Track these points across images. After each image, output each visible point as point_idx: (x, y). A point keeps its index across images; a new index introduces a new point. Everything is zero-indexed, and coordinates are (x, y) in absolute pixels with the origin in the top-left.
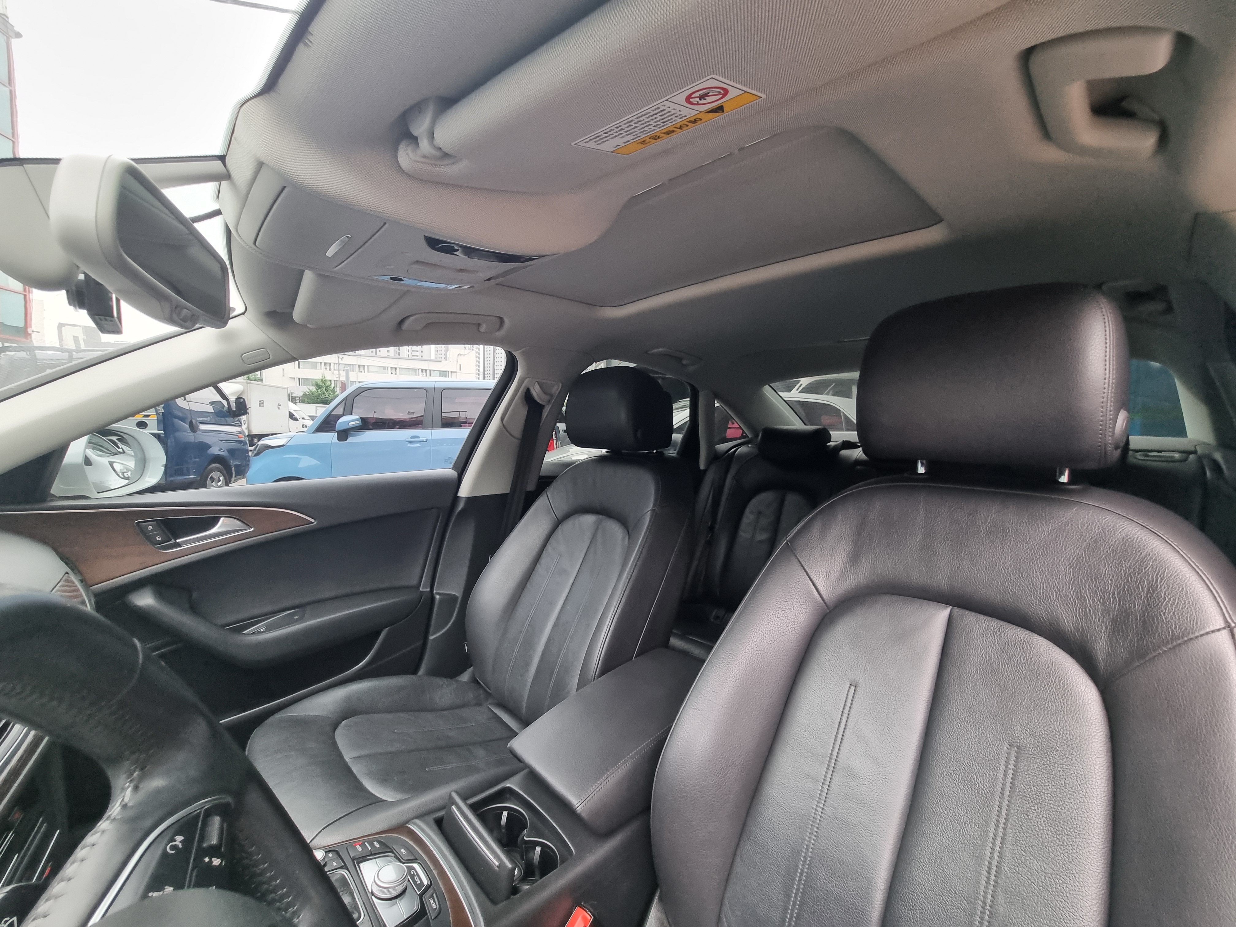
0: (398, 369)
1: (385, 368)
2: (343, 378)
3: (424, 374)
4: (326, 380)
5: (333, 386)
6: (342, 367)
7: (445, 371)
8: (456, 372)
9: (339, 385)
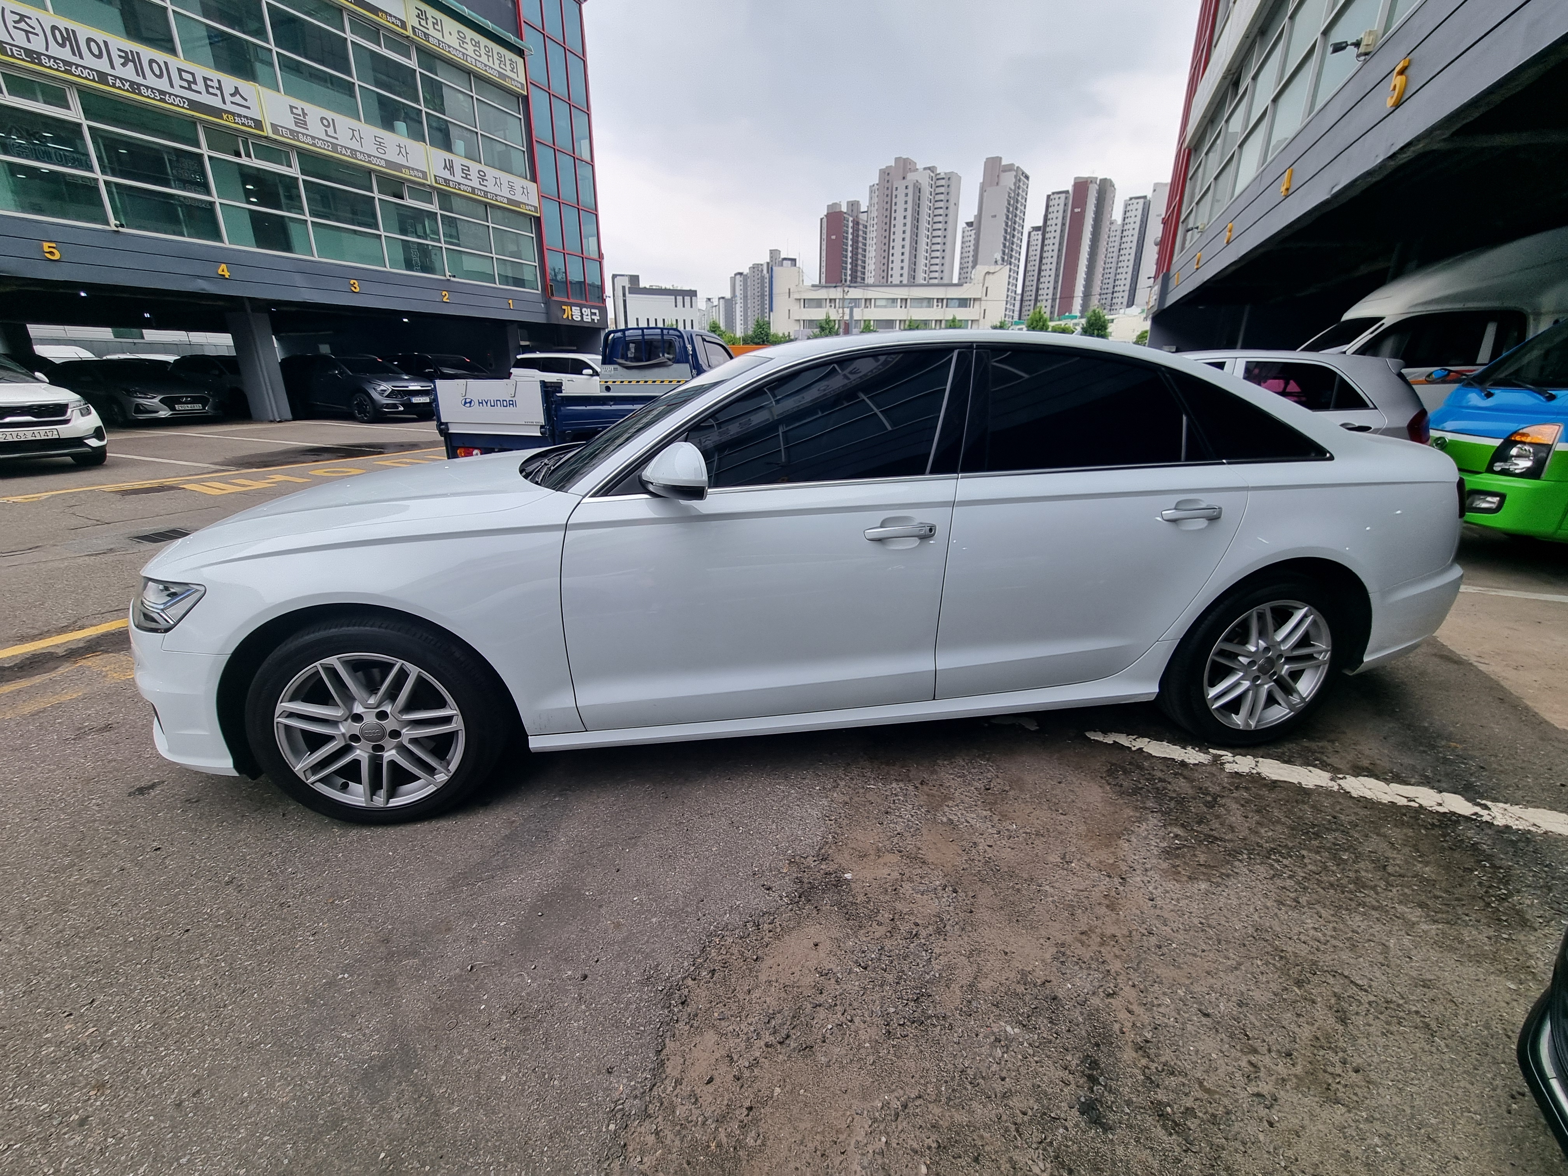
0: (909, 301)
1: (894, 300)
2: (847, 317)
3: (940, 304)
4: (830, 321)
5: (837, 326)
6: (846, 303)
7: (966, 299)
8: (980, 299)
9: (842, 326)
